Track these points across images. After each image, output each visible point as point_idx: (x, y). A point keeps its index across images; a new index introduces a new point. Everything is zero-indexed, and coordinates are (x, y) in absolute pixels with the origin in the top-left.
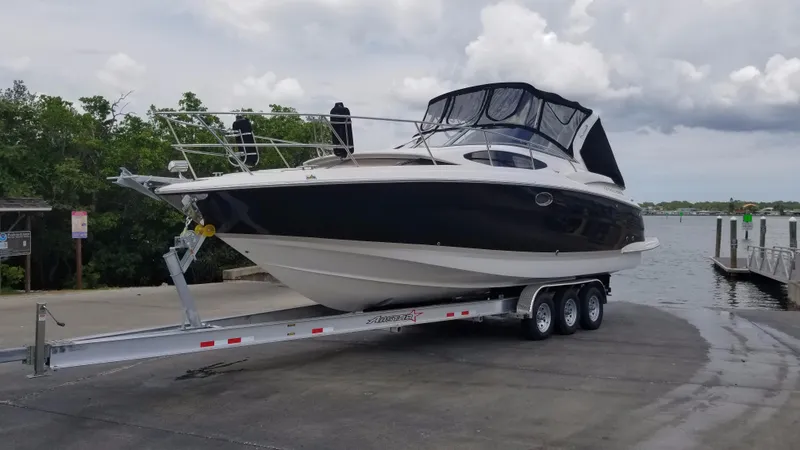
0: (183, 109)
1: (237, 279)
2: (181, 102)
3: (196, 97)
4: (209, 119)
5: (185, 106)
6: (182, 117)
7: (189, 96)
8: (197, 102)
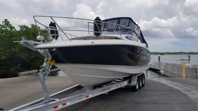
0: (3, 24)
1: (23, 75)
2: (3, 22)
3: (8, 21)
4: (12, 28)
5: (4, 23)
6: (4, 27)
7: (6, 20)
8: (8, 22)
